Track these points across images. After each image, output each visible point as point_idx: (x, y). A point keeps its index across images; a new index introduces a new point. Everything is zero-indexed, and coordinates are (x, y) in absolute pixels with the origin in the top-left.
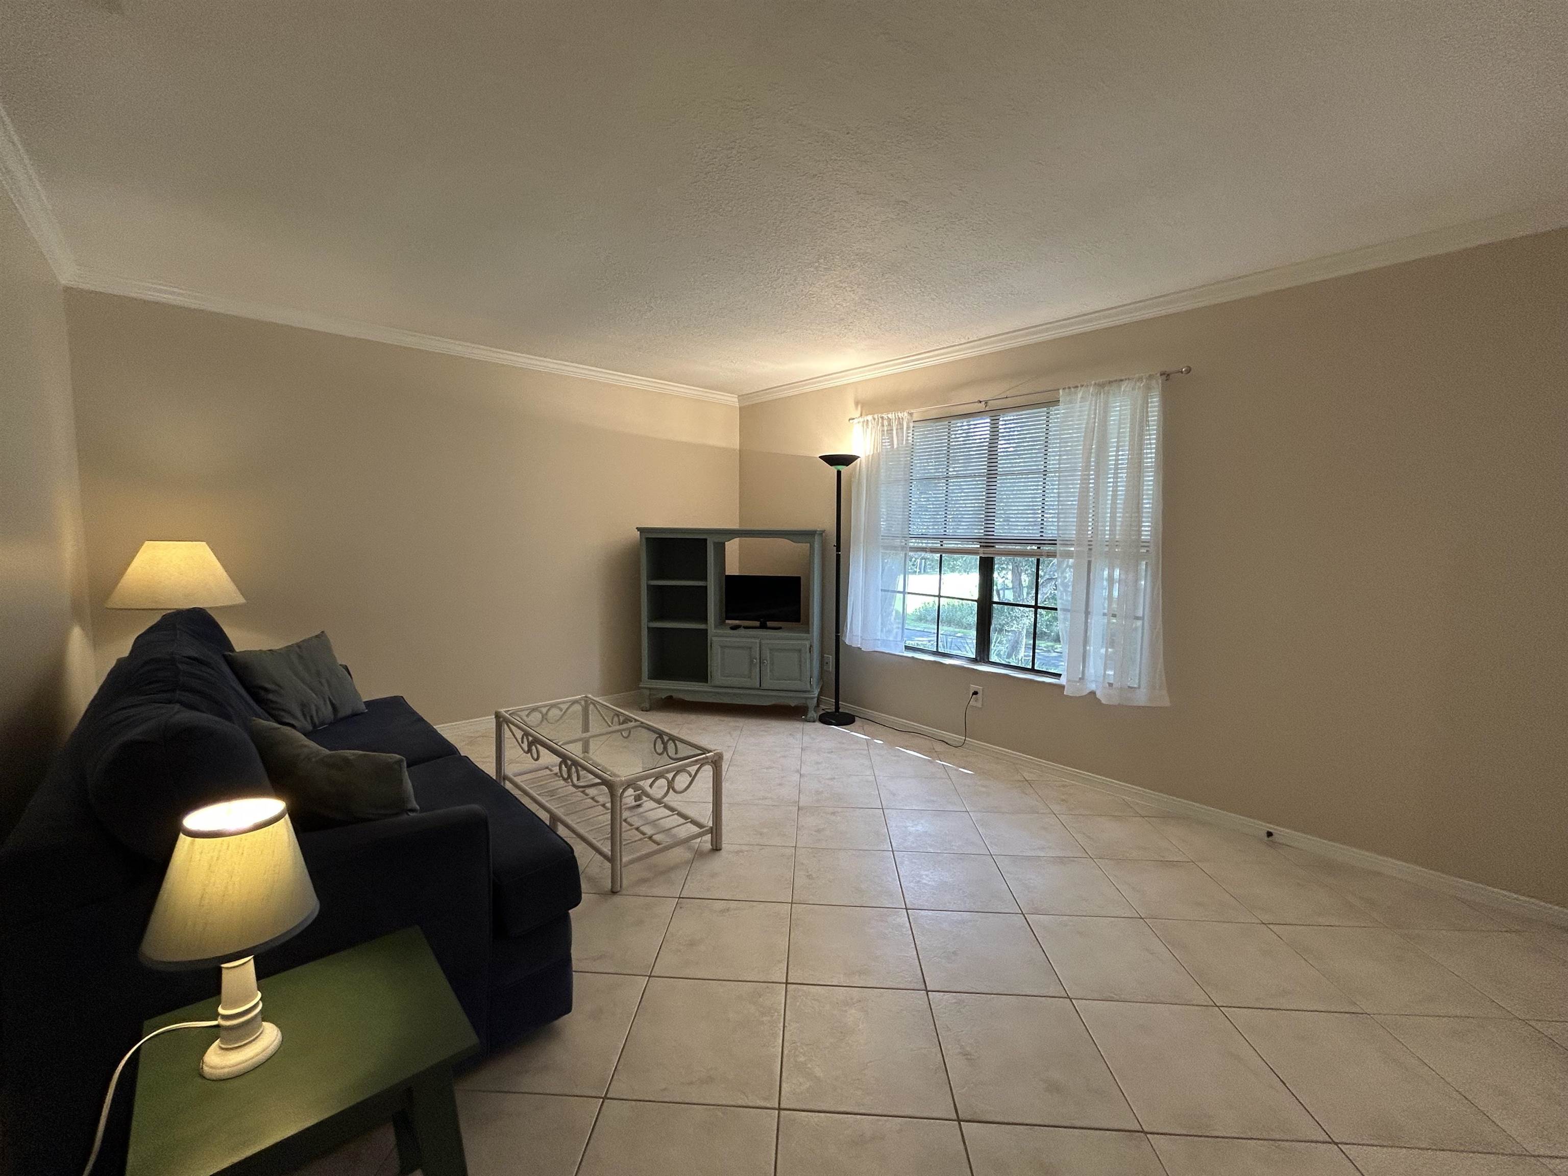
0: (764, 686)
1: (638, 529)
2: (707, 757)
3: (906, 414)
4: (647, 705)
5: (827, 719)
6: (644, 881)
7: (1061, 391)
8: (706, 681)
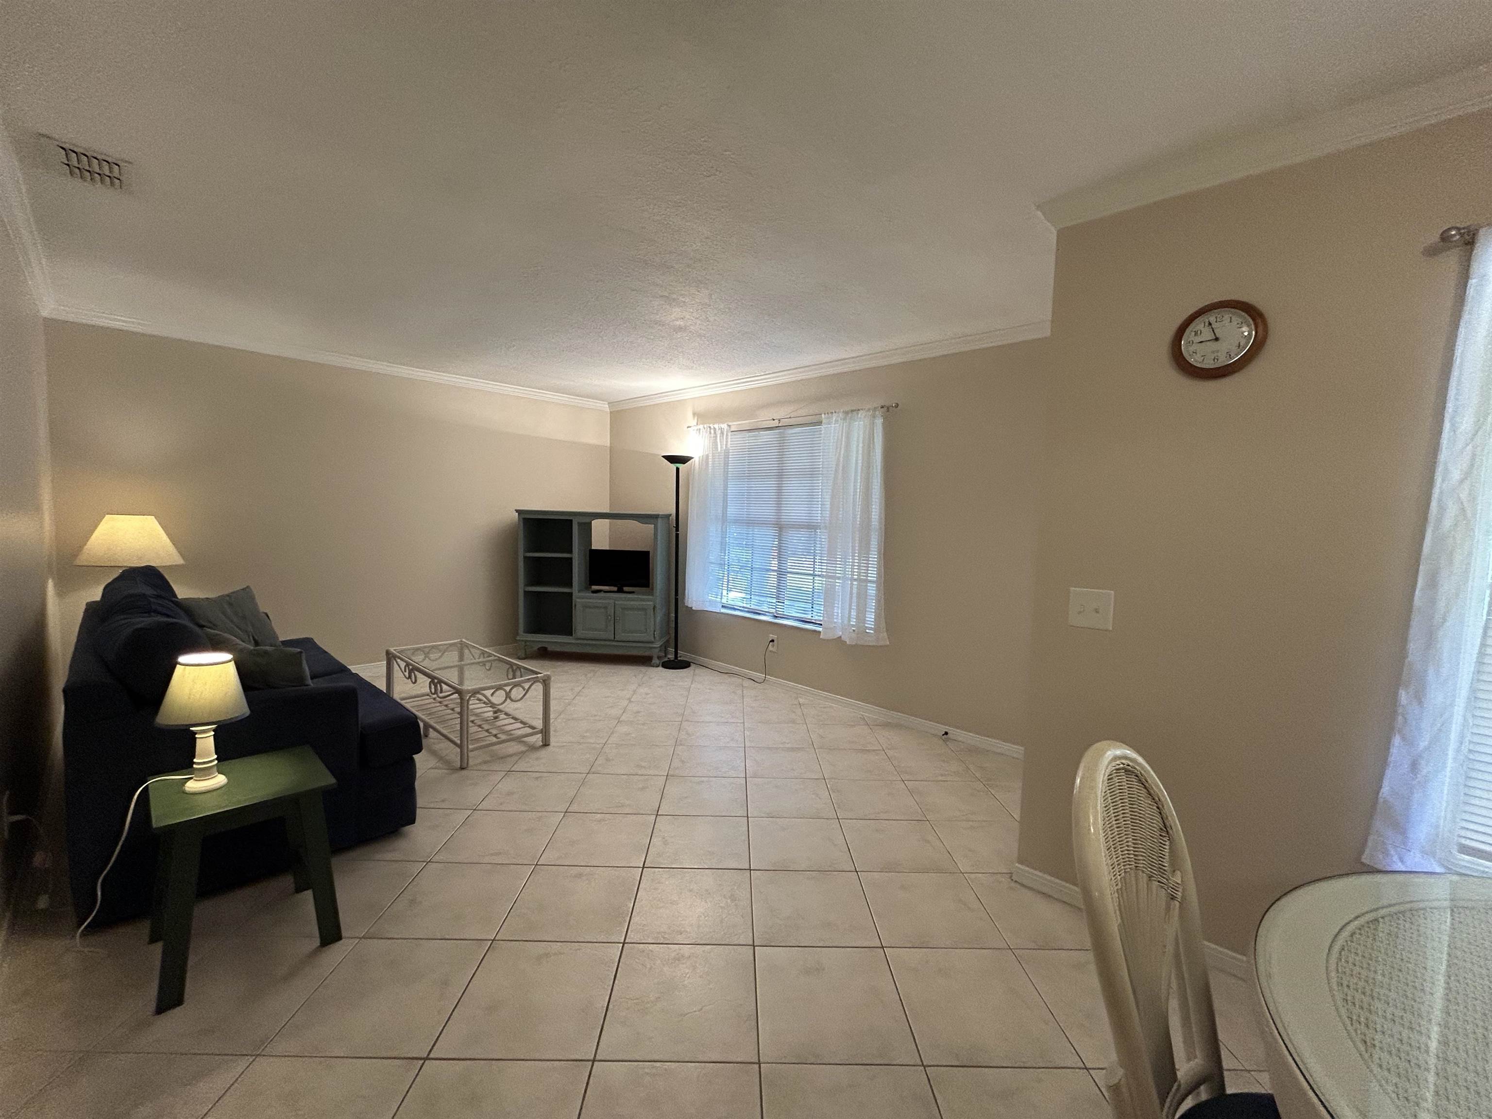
0: (617, 638)
1: (517, 511)
2: (538, 677)
3: (726, 426)
4: (521, 654)
5: (671, 665)
6: (485, 762)
7: (823, 415)
8: (571, 635)
